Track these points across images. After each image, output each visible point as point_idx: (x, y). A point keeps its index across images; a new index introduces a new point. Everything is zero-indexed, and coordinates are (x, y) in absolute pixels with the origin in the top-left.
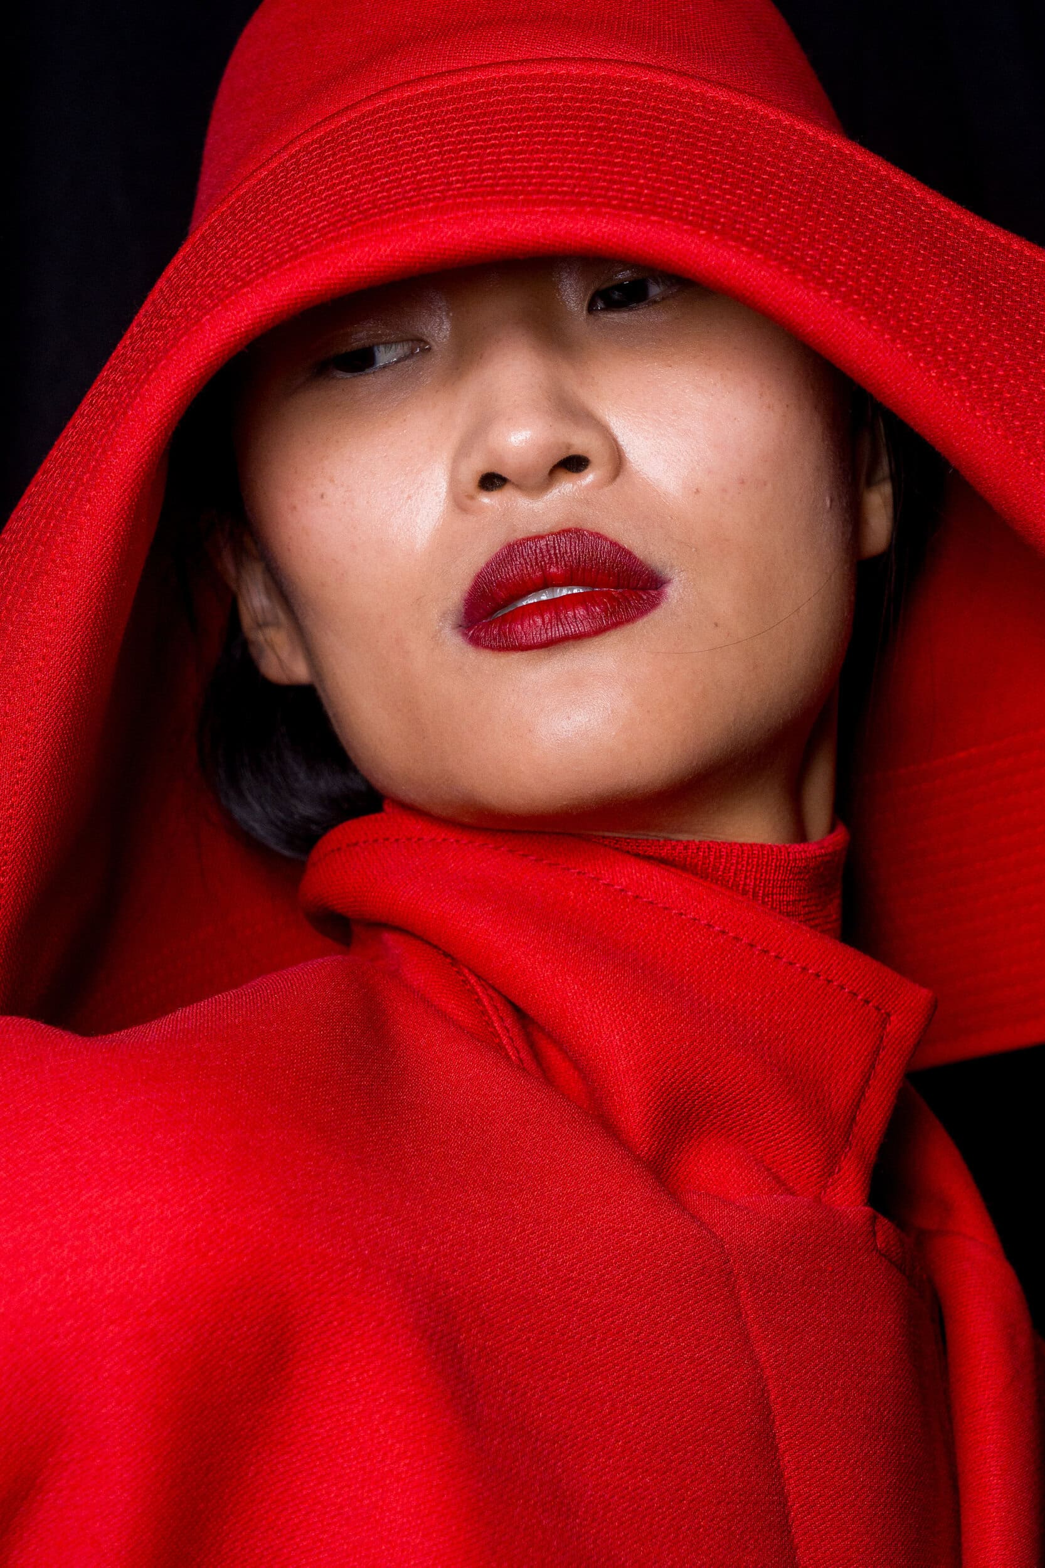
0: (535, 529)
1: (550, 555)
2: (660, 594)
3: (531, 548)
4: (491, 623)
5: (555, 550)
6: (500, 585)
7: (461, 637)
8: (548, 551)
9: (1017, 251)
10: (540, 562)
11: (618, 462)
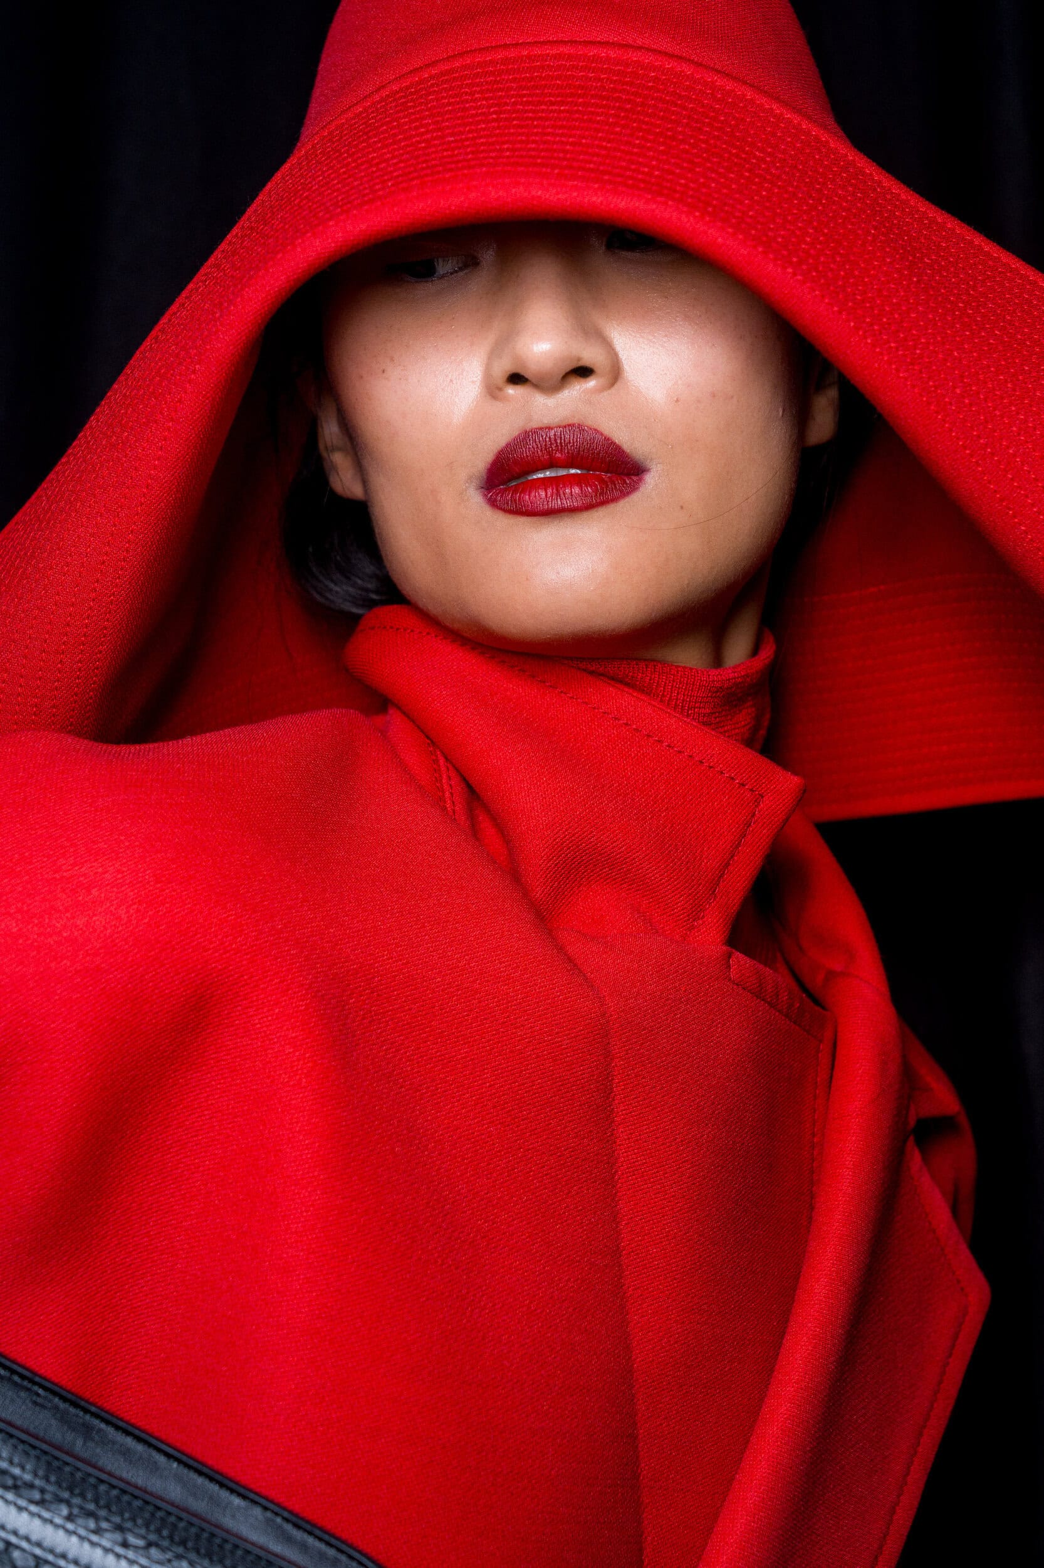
0: (546, 421)
1: (557, 443)
2: (640, 480)
3: (542, 436)
4: (505, 490)
5: (561, 440)
6: (515, 462)
7: (482, 497)
8: (555, 440)
9: (949, 229)
10: (549, 448)
11: (616, 374)
